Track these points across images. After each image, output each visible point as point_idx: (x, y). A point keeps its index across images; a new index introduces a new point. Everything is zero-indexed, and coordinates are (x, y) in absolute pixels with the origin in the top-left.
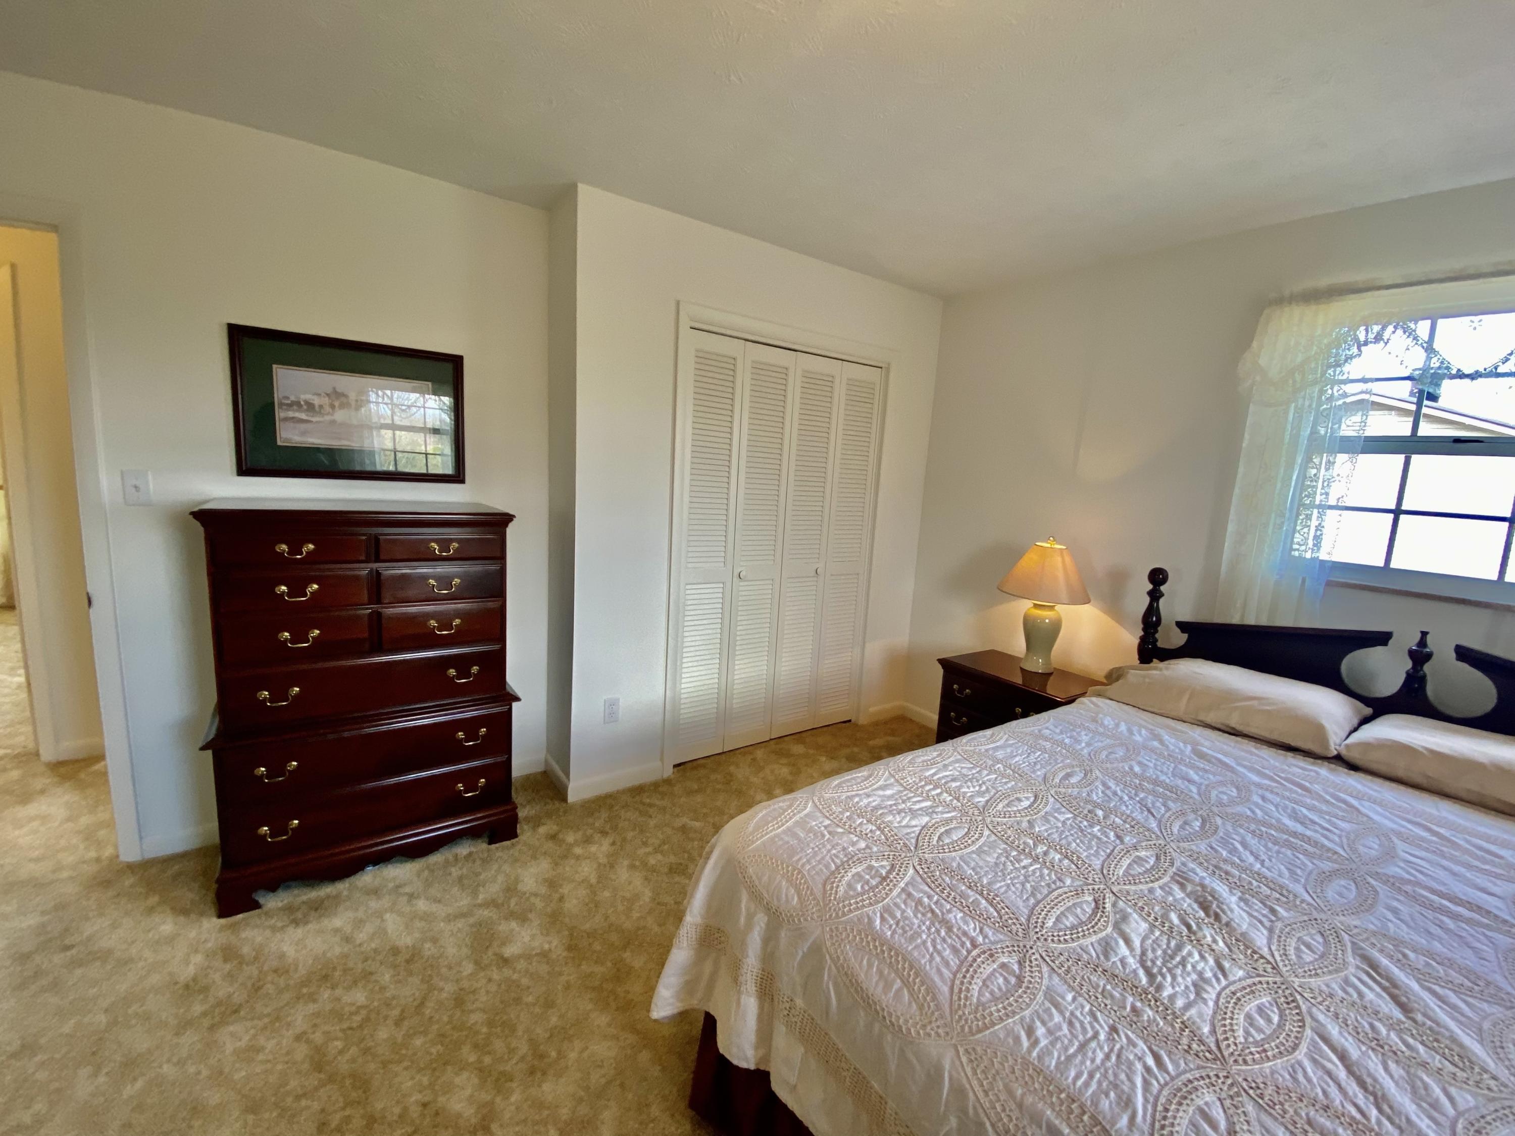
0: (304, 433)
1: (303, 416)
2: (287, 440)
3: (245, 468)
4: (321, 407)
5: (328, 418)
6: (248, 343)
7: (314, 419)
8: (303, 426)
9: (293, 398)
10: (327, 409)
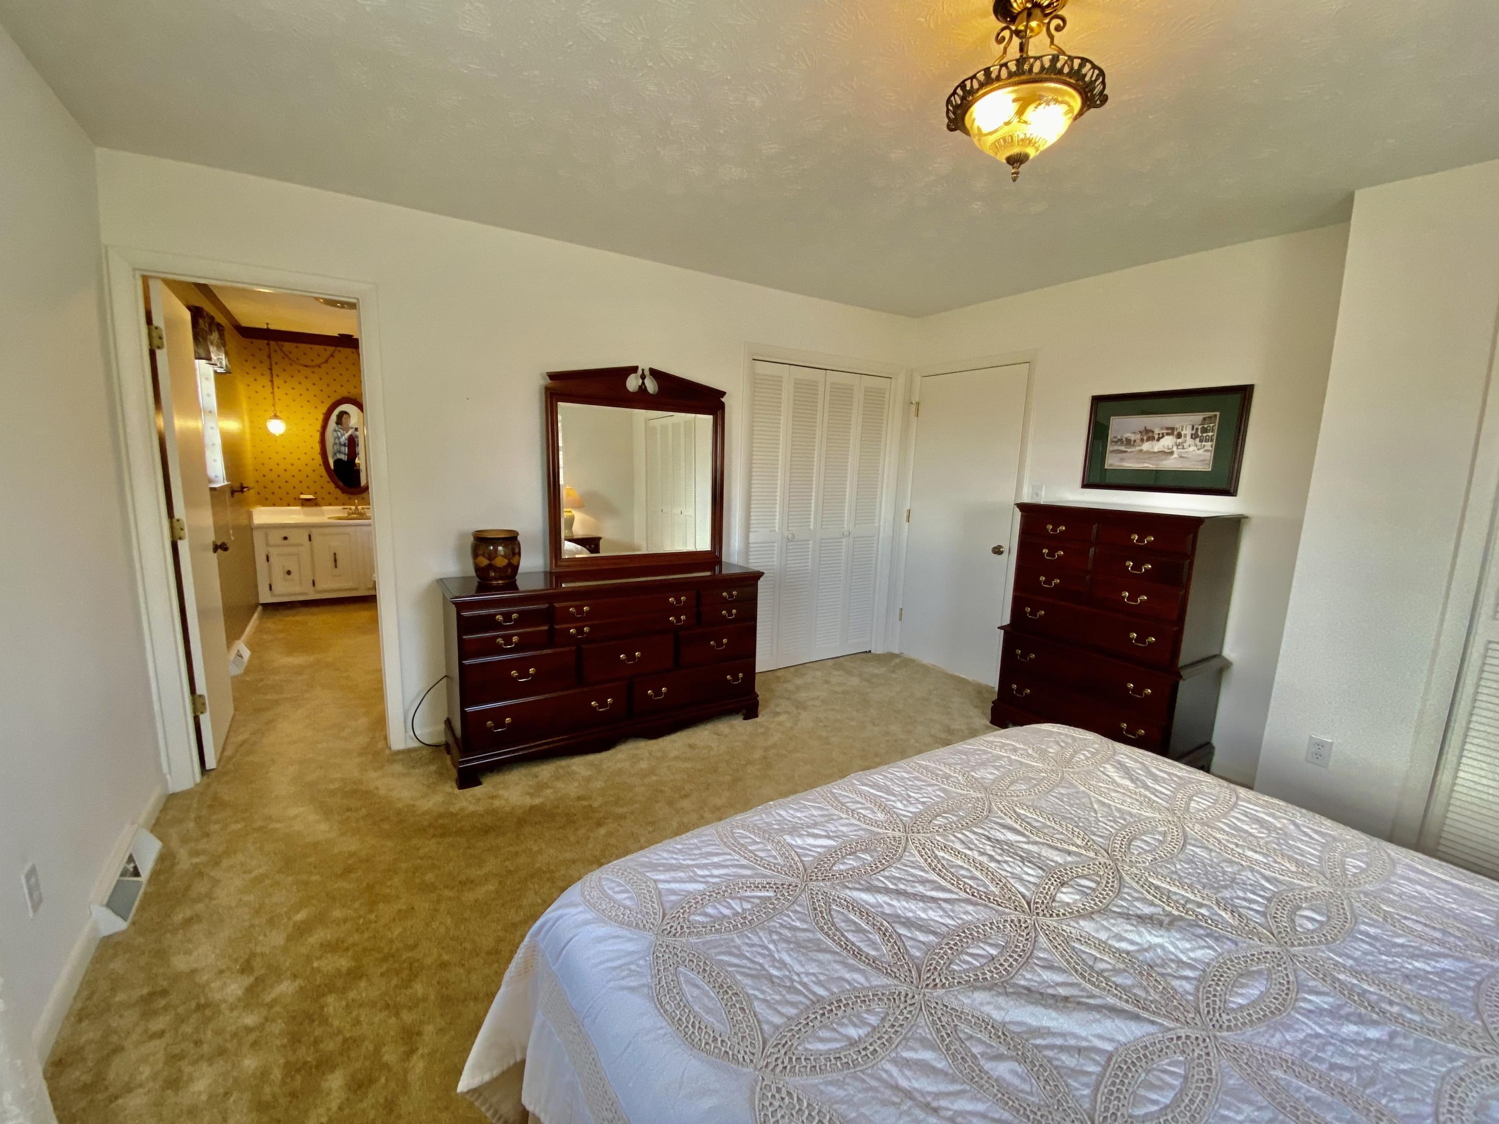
0: (1122, 460)
1: (1123, 448)
2: (1111, 465)
3: (1087, 484)
4: (1135, 441)
5: (1138, 448)
6: (1102, 405)
7: (1129, 450)
8: (1121, 455)
9: (1119, 437)
10: (1138, 441)
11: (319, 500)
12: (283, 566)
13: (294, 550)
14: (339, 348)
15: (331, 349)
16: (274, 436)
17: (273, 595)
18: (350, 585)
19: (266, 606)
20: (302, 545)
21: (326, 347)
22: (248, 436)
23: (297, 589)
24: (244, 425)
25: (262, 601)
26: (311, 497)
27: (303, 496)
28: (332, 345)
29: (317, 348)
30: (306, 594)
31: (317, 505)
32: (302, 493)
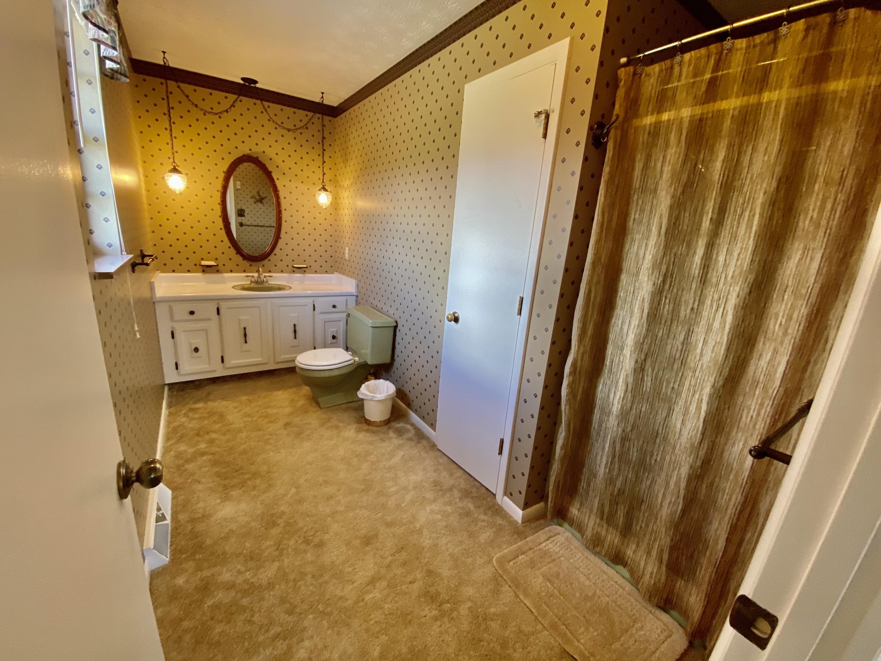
11: (221, 267)
12: (191, 344)
13: (200, 325)
14: (241, 98)
15: (232, 97)
16: (173, 192)
17: (179, 375)
18: (258, 360)
19: (171, 386)
20: (209, 319)
21: (228, 95)
22: (144, 192)
23: (204, 367)
24: (139, 177)
25: (167, 382)
26: (212, 263)
27: (204, 263)
28: (234, 93)
29: (219, 95)
30: (215, 371)
31: (218, 271)
32: (202, 259)
